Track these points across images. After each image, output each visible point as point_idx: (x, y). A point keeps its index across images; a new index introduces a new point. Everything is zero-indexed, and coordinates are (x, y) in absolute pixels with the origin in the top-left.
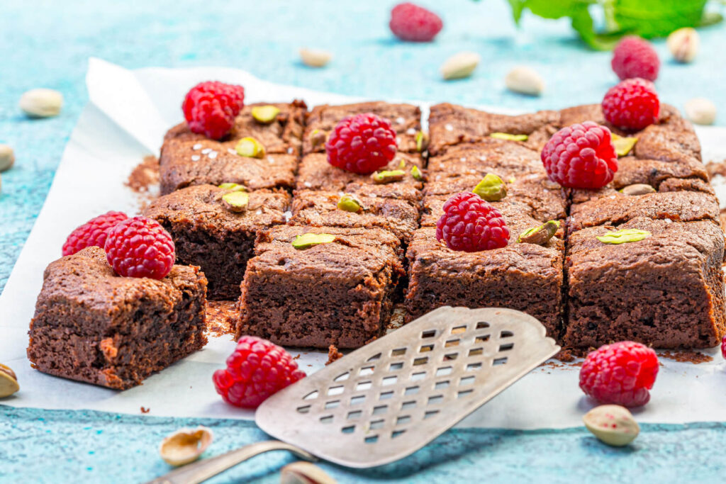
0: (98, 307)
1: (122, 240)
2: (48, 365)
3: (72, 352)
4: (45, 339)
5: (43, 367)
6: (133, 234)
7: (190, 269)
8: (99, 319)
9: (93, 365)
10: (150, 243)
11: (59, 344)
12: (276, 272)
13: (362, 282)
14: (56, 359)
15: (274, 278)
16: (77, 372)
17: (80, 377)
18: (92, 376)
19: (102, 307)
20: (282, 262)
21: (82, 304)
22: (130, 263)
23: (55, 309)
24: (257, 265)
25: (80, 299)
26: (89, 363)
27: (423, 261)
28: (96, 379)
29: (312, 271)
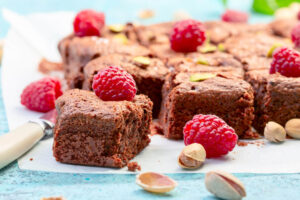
0: (106, 118)
1: (106, 80)
2: (70, 157)
3: (87, 147)
4: (67, 142)
5: (65, 160)
6: (113, 75)
7: (143, 97)
8: (108, 124)
9: (102, 155)
10: (124, 80)
11: (78, 144)
12: (192, 94)
13: (242, 96)
14: (75, 153)
15: (191, 98)
16: (90, 160)
17: (92, 162)
18: (102, 161)
19: (109, 117)
20: (193, 88)
21: (95, 116)
22: (113, 93)
23: (75, 122)
24: (180, 90)
25: (93, 114)
26: (99, 154)
27: (272, 84)
28: (105, 163)
29: (212, 92)
